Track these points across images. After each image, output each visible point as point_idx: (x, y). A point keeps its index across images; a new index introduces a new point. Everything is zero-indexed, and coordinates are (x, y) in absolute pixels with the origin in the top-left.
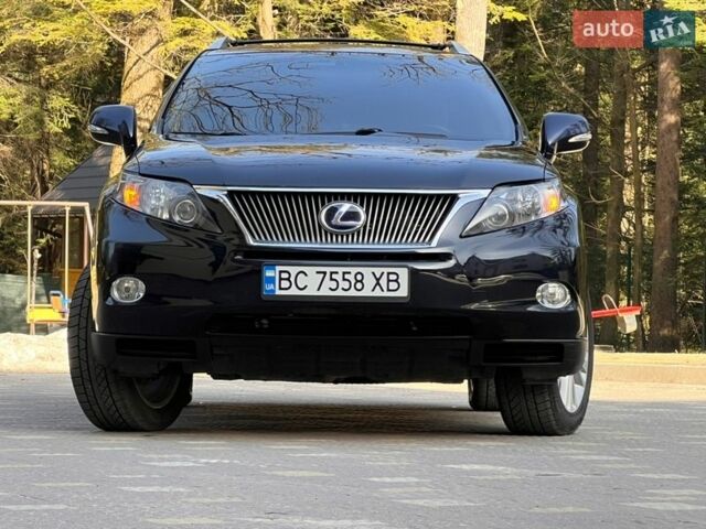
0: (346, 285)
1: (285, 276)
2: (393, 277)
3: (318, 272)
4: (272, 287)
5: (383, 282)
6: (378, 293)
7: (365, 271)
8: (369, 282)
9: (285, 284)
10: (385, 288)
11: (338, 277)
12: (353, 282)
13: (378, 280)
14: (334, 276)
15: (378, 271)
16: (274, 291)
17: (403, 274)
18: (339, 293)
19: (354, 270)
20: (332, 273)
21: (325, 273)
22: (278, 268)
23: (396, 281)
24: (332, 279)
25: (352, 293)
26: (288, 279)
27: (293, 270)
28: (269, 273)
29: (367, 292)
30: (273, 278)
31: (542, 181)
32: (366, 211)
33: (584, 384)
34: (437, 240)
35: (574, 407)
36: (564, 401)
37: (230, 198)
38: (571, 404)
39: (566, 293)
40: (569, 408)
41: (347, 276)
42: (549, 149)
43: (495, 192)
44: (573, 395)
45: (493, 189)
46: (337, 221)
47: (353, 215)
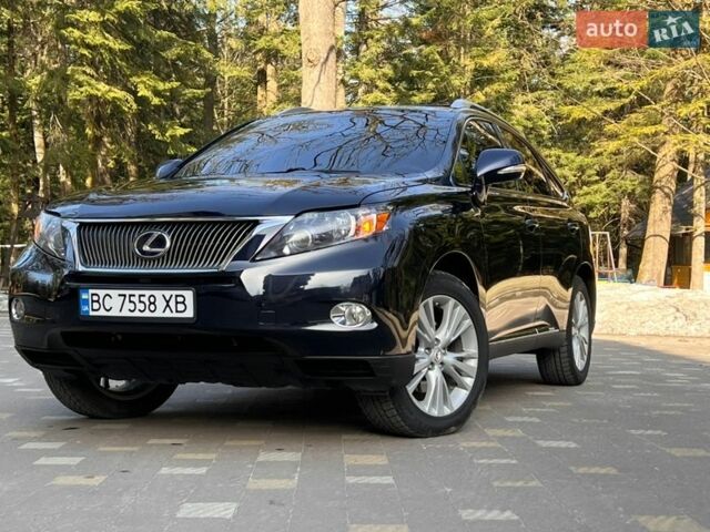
0: (141, 307)
1: (95, 298)
2: (180, 299)
3: (120, 295)
4: (86, 308)
5: (172, 304)
6: (168, 314)
7: (158, 294)
8: (161, 304)
9: (96, 306)
10: (174, 310)
11: (135, 299)
12: (147, 303)
13: (168, 302)
14: (132, 299)
15: (168, 293)
16: (88, 312)
17: (189, 295)
18: (137, 314)
19: (148, 293)
20: (130, 296)
21: (125, 296)
22: (91, 291)
23: (183, 303)
24: (130, 302)
25: (147, 314)
26: (98, 301)
27: (102, 293)
28: (84, 296)
29: (158, 314)
30: (88, 300)
31: (357, 206)
32: (172, 238)
33: (470, 389)
34: (226, 265)
35: (447, 411)
36: (425, 406)
37: (79, 229)
38: (441, 409)
39: (364, 312)
40: (435, 413)
41: (142, 299)
42: (478, 180)
43: (299, 218)
44: (445, 400)
45: (297, 216)
46: (146, 248)
47: (160, 242)
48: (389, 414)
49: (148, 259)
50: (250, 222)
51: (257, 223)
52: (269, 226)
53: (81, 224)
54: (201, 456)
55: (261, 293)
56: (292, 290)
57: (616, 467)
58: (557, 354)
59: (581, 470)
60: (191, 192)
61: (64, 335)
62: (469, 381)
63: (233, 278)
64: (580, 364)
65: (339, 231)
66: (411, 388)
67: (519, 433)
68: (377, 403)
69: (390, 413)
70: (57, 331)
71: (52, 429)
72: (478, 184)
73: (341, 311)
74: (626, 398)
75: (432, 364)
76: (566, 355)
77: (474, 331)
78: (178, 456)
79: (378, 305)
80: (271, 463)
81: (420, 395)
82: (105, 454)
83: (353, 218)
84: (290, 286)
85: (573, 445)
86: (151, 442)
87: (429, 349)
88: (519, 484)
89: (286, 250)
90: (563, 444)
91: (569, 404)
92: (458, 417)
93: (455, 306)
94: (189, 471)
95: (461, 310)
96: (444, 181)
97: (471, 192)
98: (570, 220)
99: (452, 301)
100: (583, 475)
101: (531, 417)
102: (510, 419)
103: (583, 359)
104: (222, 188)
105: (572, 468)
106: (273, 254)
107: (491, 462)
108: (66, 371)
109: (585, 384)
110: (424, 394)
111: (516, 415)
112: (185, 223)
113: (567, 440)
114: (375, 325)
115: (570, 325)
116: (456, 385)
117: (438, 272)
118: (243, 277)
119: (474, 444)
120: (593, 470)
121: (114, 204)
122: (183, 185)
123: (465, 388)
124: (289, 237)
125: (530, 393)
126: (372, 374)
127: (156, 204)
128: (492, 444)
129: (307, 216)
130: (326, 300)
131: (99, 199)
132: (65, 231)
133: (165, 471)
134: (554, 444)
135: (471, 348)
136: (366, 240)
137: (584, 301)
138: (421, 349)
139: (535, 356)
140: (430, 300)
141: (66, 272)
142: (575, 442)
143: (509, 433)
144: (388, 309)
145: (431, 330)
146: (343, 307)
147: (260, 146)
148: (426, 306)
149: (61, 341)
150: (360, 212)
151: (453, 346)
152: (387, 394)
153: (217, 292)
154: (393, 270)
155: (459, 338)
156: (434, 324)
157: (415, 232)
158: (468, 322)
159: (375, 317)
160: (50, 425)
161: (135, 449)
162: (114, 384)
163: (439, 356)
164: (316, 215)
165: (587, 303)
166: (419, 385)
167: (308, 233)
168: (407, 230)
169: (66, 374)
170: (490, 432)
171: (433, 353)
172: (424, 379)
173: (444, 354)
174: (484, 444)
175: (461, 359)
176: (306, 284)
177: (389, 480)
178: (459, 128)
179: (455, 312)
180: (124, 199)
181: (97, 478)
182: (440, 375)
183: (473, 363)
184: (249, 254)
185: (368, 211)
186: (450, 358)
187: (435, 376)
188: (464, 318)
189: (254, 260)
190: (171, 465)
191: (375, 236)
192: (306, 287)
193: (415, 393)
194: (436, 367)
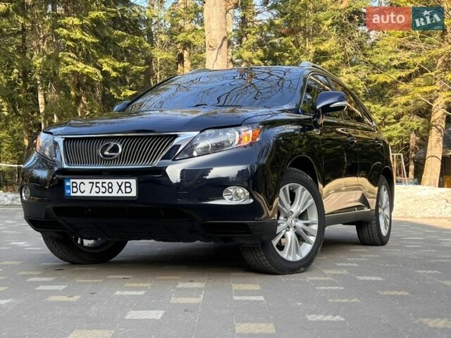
0: (103, 190)
1: (74, 185)
2: (128, 185)
3: (90, 183)
4: (68, 191)
5: (123, 188)
6: (120, 194)
7: (114, 181)
8: (116, 188)
9: (75, 190)
10: (124, 191)
11: (100, 185)
12: (107, 188)
13: (120, 187)
14: (98, 185)
15: (120, 181)
16: (70, 193)
17: (133, 182)
18: (101, 194)
19: (107, 181)
20: (96, 183)
21: (93, 183)
22: (72, 181)
23: (130, 187)
24: (97, 187)
25: (107, 194)
26: (76, 187)
27: (78, 181)
28: (68, 184)
29: (114, 194)
30: (69, 186)
31: (240, 125)
32: (123, 147)
33: (313, 244)
34: (157, 163)
35: (298, 258)
36: (284, 255)
37: (64, 142)
38: (294, 256)
39: (244, 193)
40: (291, 259)
41: (104, 185)
42: (317, 111)
43: (203, 133)
44: (297, 251)
45: (201, 132)
46: (107, 153)
47: (115, 149)
48: (261, 260)
49: (107, 159)
50: (172, 135)
51: (176, 136)
52: (183, 138)
53: (66, 139)
54: (141, 285)
55: (179, 181)
56: (198, 179)
57: (408, 291)
58: (369, 225)
59: (386, 293)
60: (135, 118)
61: (55, 209)
62: (313, 239)
63: (161, 171)
64: (384, 232)
65: (228, 142)
66: (275, 242)
67: (345, 272)
68: (253, 252)
69: (261, 258)
70: (50, 206)
71: (48, 270)
72: (317, 114)
73: (230, 192)
74: (415, 252)
75: (288, 227)
76: (375, 225)
77: (315, 207)
78: (128, 285)
79: (254, 189)
80: (186, 289)
81: (281, 247)
82: (81, 283)
83: (237, 133)
84: (197, 176)
85: (380, 279)
86: (110, 277)
87: (286, 217)
88: (346, 300)
89: (195, 154)
90: (374, 278)
91: (377, 256)
92: (305, 262)
93: (303, 191)
94: (134, 293)
95: (306, 192)
96: (296, 111)
97: (313, 118)
98: (376, 139)
99: (301, 187)
100: (387, 295)
101: (352, 263)
102: (339, 264)
103: (386, 228)
104: (154, 115)
105: (380, 292)
106: (186, 156)
107: (327, 288)
108: (56, 232)
109: (387, 245)
110: (284, 246)
111: (343, 262)
112: (131, 137)
113: (376, 276)
114: (252, 201)
115: (377, 206)
116: (304, 241)
117: (292, 169)
118: (167, 170)
119: (316, 278)
120: (393, 293)
121: (87, 126)
122: (130, 115)
123: (310, 244)
124: (196, 145)
125: (352, 250)
126: (251, 233)
127: (112, 125)
128: (327, 279)
129: (208, 132)
130: (220, 185)
131: (75, 124)
132: (56, 144)
133: (118, 293)
134: (368, 278)
135: (314, 217)
136: (245, 147)
137: (386, 192)
138: (281, 218)
139: (355, 226)
140: (287, 186)
141: (56, 169)
142: (381, 277)
143: (339, 272)
144: (260, 193)
145: (288, 206)
146: (231, 189)
147: (178, 93)
148: (284, 190)
149: (53, 213)
150: (242, 129)
151: (302, 216)
152: (260, 245)
153: (151, 180)
154: (263, 166)
155: (306, 211)
156: (290, 202)
157: (277, 143)
158: (312, 200)
159: (251, 196)
160: (47, 268)
161: (100, 281)
162: (87, 242)
163: (293, 222)
164: (213, 131)
165: (388, 193)
166: (280, 241)
167: (209, 142)
168: (272, 141)
169: (56, 235)
170: (327, 272)
171: (289, 220)
172: (283, 237)
173: (297, 221)
174: (323, 278)
175: (307, 225)
176: (208, 175)
177: (261, 298)
178: (305, 80)
179: (303, 194)
180: (92, 123)
181: (75, 297)
182: (294, 235)
183: (315, 227)
184: (172, 156)
185: (246, 129)
186: (300, 224)
187: (290, 235)
188: (309, 198)
189: (174, 160)
190: (122, 290)
191: (251, 144)
192: (208, 177)
193: (277, 246)
194: (291, 229)
